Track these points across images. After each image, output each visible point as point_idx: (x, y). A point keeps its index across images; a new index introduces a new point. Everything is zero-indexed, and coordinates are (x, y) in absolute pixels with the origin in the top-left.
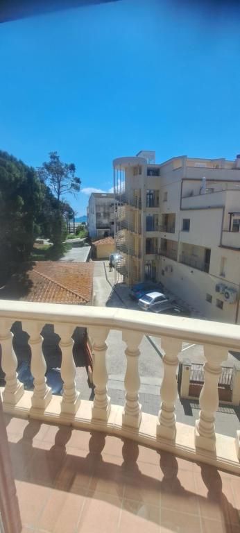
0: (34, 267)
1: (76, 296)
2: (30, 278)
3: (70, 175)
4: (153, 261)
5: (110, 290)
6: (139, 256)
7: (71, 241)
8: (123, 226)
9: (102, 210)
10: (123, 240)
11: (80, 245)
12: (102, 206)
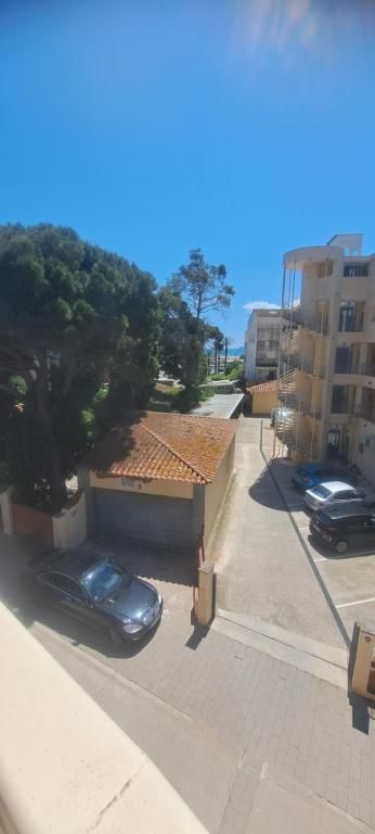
0: (143, 419)
1: (193, 471)
2: (133, 436)
3: (217, 283)
4: (344, 426)
5: (262, 467)
6: (318, 416)
7: (215, 383)
8: (293, 363)
9: (267, 337)
10: (292, 387)
11: (228, 390)
12: (267, 330)
